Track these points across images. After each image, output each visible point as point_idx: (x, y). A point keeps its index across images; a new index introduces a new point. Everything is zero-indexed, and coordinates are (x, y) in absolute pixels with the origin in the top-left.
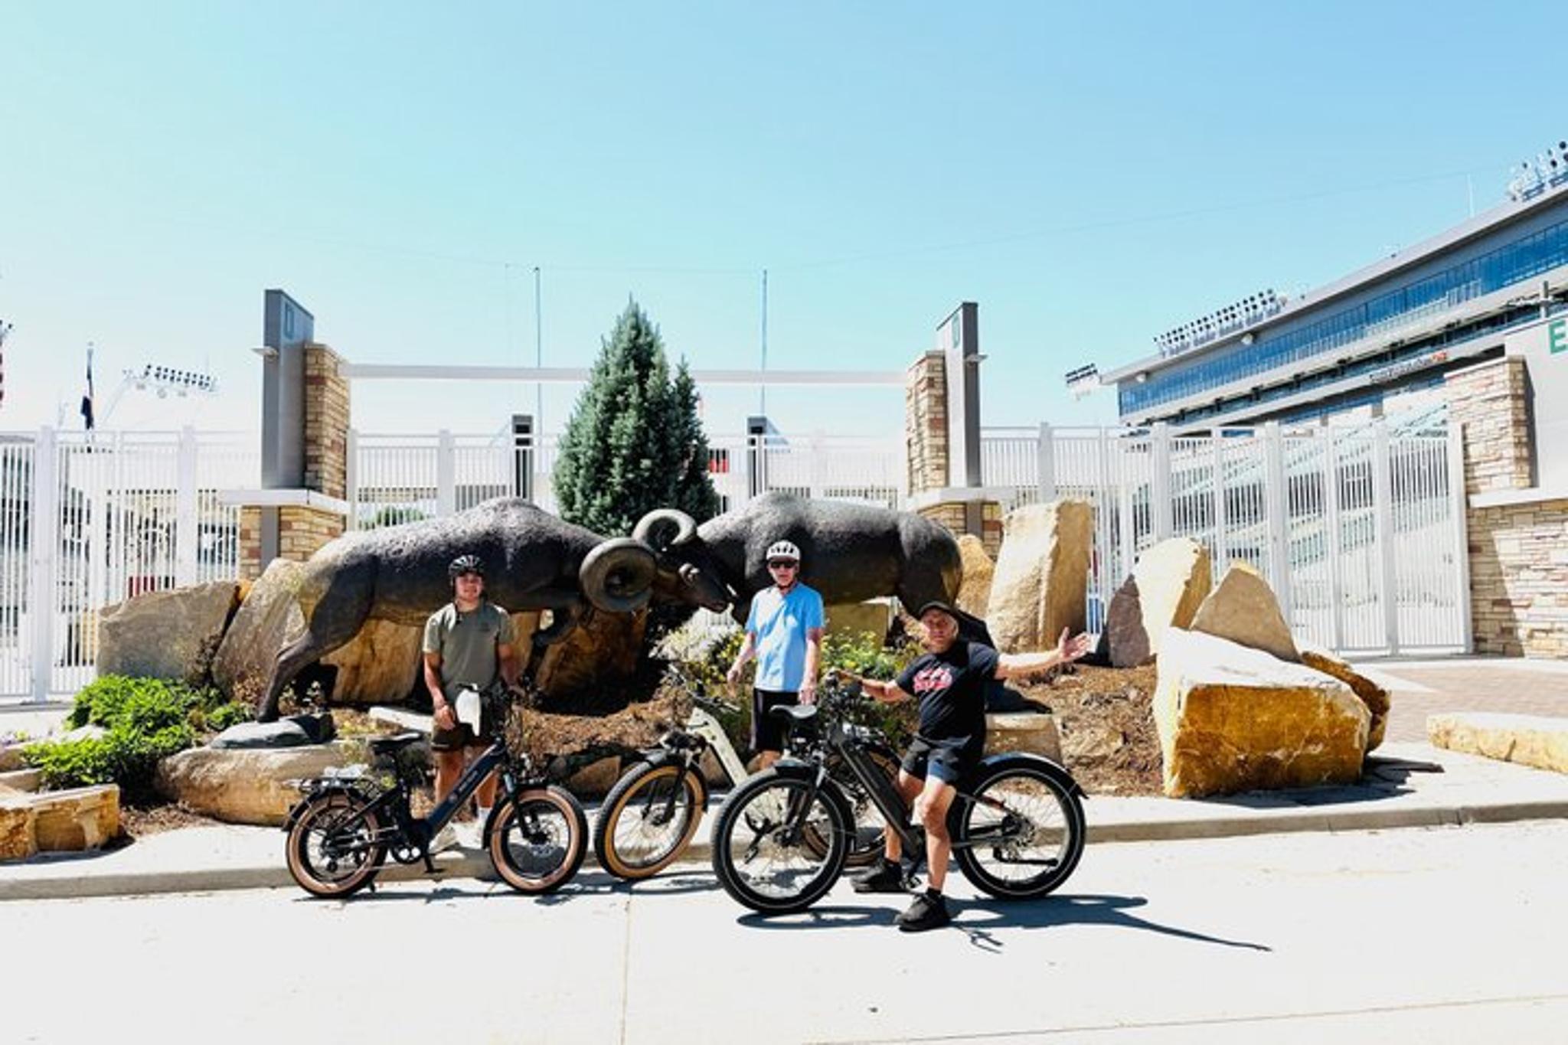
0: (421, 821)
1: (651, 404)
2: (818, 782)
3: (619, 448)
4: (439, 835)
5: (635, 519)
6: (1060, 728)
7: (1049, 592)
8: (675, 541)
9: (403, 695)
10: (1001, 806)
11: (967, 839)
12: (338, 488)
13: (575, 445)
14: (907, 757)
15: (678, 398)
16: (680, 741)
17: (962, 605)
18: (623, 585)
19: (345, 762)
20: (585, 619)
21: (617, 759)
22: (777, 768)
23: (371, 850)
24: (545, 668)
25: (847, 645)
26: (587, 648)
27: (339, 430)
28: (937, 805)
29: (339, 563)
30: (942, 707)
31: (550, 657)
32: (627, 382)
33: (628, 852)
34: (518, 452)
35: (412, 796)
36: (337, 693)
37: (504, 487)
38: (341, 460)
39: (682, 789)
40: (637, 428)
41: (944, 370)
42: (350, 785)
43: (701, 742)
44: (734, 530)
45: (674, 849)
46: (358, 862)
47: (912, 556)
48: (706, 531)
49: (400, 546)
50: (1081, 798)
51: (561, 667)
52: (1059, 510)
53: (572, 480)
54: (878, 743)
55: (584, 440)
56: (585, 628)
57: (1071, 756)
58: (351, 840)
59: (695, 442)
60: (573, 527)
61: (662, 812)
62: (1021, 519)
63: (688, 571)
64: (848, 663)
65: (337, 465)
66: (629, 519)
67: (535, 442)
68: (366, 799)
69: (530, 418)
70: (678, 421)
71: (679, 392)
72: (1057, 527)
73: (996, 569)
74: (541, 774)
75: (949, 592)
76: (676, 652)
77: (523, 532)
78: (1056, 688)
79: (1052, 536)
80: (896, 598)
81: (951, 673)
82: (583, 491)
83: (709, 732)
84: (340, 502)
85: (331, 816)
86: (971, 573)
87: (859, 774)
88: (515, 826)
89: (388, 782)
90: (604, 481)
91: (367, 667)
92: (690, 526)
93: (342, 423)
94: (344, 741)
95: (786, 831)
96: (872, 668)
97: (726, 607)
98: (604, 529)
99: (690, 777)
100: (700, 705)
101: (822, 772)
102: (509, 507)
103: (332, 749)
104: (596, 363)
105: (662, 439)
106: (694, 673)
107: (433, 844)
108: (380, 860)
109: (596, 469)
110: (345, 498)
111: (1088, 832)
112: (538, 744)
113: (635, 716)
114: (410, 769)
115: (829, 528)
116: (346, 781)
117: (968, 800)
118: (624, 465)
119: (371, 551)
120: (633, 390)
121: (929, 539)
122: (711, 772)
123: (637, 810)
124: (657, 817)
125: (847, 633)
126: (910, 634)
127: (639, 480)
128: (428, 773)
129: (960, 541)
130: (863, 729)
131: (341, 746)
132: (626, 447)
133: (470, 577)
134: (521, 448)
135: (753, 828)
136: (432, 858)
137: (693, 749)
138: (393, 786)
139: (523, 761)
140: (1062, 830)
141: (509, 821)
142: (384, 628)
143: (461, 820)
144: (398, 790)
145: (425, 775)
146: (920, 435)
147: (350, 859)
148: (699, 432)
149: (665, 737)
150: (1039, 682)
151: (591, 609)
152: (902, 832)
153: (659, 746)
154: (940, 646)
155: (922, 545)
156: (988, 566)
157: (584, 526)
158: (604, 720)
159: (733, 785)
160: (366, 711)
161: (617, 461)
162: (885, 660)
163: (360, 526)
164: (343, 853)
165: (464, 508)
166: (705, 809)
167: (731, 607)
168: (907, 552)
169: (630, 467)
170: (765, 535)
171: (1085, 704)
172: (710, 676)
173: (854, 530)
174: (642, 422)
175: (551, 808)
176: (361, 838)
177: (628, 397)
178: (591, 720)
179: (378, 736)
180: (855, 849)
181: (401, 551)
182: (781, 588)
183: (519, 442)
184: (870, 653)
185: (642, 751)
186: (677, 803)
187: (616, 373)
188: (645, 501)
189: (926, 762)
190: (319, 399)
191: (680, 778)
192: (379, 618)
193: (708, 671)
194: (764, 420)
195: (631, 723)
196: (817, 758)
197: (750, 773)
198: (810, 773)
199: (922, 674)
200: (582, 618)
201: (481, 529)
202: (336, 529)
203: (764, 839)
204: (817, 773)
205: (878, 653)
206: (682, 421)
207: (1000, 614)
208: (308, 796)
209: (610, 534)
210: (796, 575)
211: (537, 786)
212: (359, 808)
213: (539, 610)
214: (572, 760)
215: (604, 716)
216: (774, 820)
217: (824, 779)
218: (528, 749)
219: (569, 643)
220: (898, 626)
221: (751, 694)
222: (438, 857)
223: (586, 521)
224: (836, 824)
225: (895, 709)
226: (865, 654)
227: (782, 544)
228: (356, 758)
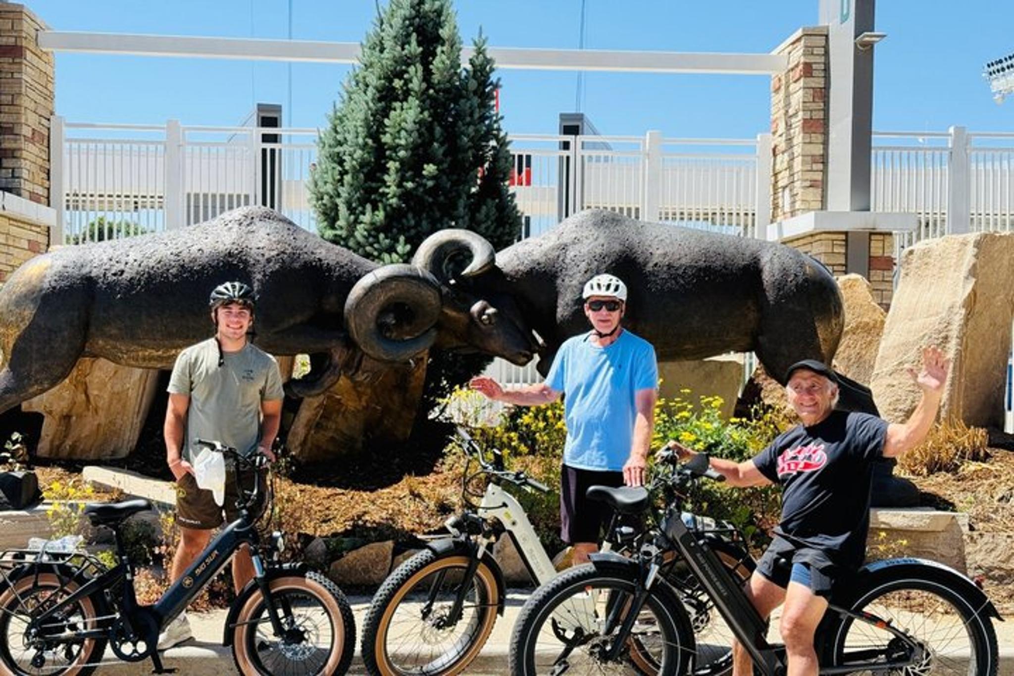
0: (149, 609)
1: (437, 92)
2: (649, 583)
3: (395, 148)
4: (168, 627)
5: (415, 243)
6: (966, 529)
7: (959, 353)
8: (467, 271)
9: (124, 453)
10: (887, 625)
11: (840, 664)
12: (41, 191)
13: (340, 144)
14: (764, 560)
15: (473, 84)
16: (469, 525)
17: (839, 365)
18: (399, 325)
19: (53, 533)
20: (351, 366)
21: (390, 544)
22: (595, 563)
23: (87, 642)
24: (299, 428)
25: (686, 414)
26: (352, 404)
27: (40, 116)
28: (803, 621)
29: (46, 285)
30: (817, 492)
31: (306, 414)
32: (407, 61)
33: (404, 659)
34: (264, 151)
35: (136, 578)
36: (43, 447)
37: (247, 197)
38: (45, 157)
39: (473, 585)
40: (420, 123)
41: (827, 53)
42: (61, 562)
43: (497, 528)
44: (543, 260)
45: (461, 658)
46: (69, 655)
47: (777, 302)
48: (506, 259)
49: (122, 267)
50: (994, 620)
51: (319, 426)
52: (978, 244)
53: (336, 189)
54: (726, 539)
55: (350, 137)
56: (351, 378)
57: (980, 567)
58: (62, 630)
59: (493, 143)
60: (338, 248)
61: (447, 612)
62: (926, 253)
63: (482, 311)
64: (686, 436)
65: (40, 162)
66: (406, 242)
67: (285, 140)
68: (81, 580)
69: (278, 109)
70: (471, 115)
71: (474, 77)
72: (974, 265)
73: (888, 321)
74: (294, 558)
75: (824, 349)
76: (465, 415)
77: (274, 253)
78: (963, 479)
79: (967, 278)
80: (754, 354)
81: (826, 451)
82: (349, 204)
83: (508, 516)
84: (44, 207)
85: (36, 598)
86: (853, 325)
87: (701, 574)
88: (265, 620)
89: (107, 559)
90: (375, 191)
91: (80, 416)
92: (487, 253)
93: (45, 108)
94: (50, 507)
95: (605, 643)
96: (717, 444)
97: (530, 358)
98: (376, 253)
99: (482, 571)
100: (498, 482)
101: (654, 571)
102: (256, 220)
103: (37, 516)
104: (368, 35)
105: (451, 137)
106: (487, 441)
107: (162, 637)
108: (97, 655)
109: (366, 175)
110: (49, 205)
111: (1000, 665)
112: (292, 521)
113: (412, 493)
114: (133, 544)
115: (666, 261)
116: (56, 556)
117: (844, 615)
118: (401, 171)
119: (85, 271)
120: (415, 73)
121: (800, 280)
122: (510, 567)
123: (416, 607)
124: (441, 618)
125: (685, 398)
126: (767, 402)
127: (421, 190)
128: (157, 551)
129: (840, 280)
130: (707, 520)
131: (50, 513)
132: (405, 148)
133: (235, 309)
134: (269, 146)
135: (562, 638)
136: (160, 654)
137: (487, 535)
138: (114, 565)
139: (276, 539)
140: (964, 661)
141: (257, 614)
142: (100, 369)
143: (196, 610)
144: (120, 570)
145: (152, 553)
146: (789, 140)
147: (60, 652)
148: (499, 130)
149: (451, 519)
150: (940, 470)
151: (359, 354)
152: (756, 652)
153: (443, 530)
154: (813, 416)
155: (791, 285)
156: (877, 316)
157: (349, 248)
158: (373, 496)
159: (538, 584)
160: (80, 471)
161: (392, 165)
162: (734, 434)
163: (68, 239)
164: (51, 644)
165: (197, 221)
166: (500, 611)
167: (537, 358)
168: (771, 295)
169: (409, 174)
170: (583, 266)
171: (1001, 500)
172: (509, 446)
173: (701, 264)
174: (426, 114)
175: (309, 600)
176: (73, 627)
177: (407, 82)
178: (357, 495)
179: (95, 503)
180: (694, 670)
181: (122, 272)
182: (600, 335)
183: (266, 138)
184: (716, 425)
185: (420, 536)
186: (465, 603)
187: (393, 49)
188: (428, 217)
189: (789, 565)
190: (16, 75)
191: (470, 571)
192: (96, 356)
193: (505, 440)
194: (580, 117)
195: (406, 500)
196: (648, 553)
197: (558, 570)
198: (639, 571)
199: (789, 453)
200: (347, 366)
201: (221, 248)
202: (38, 243)
203: (576, 651)
204: (647, 572)
205: (725, 426)
206: (476, 115)
207: (889, 380)
208: (8, 572)
209: (383, 260)
210: (621, 321)
211: (292, 572)
212: (73, 589)
213: (292, 354)
214: (333, 543)
215: (372, 491)
216: (588, 629)
217: (656, 580)
218: (279, 526)
219: (329, 397)
220: (753, 391)
221: (560, 470)
222: (167, 654)
223: (351, 243)
224: (670, 636)
225: (747, 497)
226: (709, 426)
227: (605, 278)
228: (66, 528)
